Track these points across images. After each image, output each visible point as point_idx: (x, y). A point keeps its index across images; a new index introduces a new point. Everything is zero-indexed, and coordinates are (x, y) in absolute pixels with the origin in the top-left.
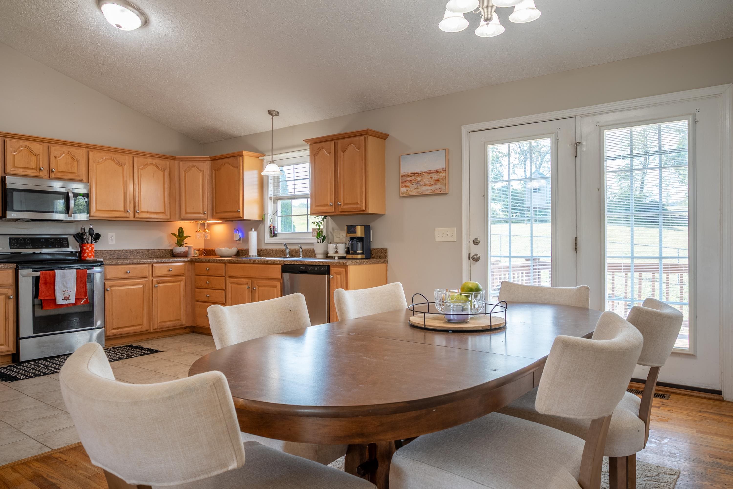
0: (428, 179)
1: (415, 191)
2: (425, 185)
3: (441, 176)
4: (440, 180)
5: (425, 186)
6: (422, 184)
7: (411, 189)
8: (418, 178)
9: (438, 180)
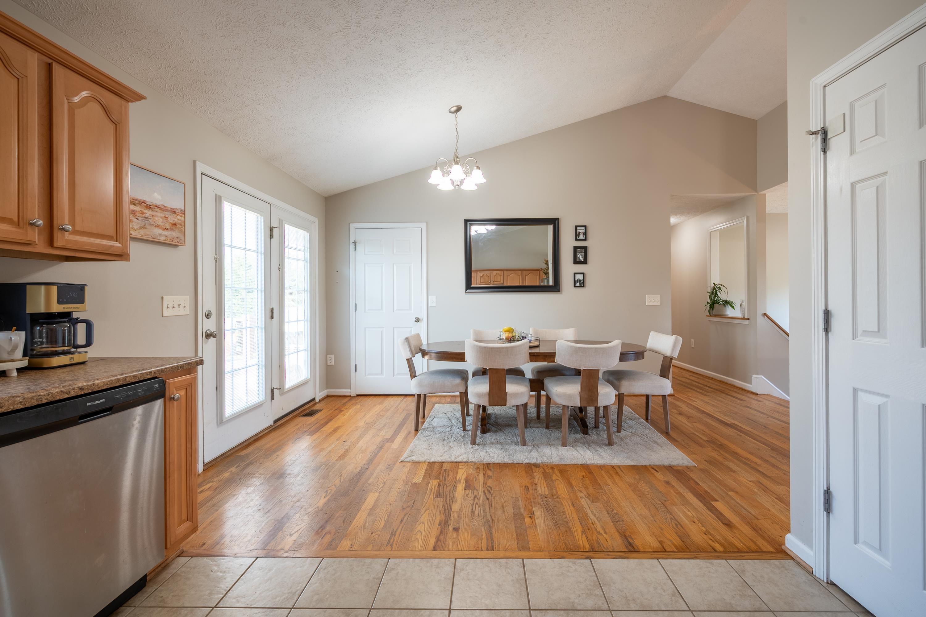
0: (161, 218)
1: (142, 232)
2: (158, 226)
3: (179, 220)
4: (178, 226)
5: (157, 228)
6: (152, 223)
7: (135, 227)
8: (145, 211)
9: (175, 224)
